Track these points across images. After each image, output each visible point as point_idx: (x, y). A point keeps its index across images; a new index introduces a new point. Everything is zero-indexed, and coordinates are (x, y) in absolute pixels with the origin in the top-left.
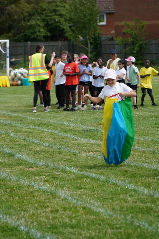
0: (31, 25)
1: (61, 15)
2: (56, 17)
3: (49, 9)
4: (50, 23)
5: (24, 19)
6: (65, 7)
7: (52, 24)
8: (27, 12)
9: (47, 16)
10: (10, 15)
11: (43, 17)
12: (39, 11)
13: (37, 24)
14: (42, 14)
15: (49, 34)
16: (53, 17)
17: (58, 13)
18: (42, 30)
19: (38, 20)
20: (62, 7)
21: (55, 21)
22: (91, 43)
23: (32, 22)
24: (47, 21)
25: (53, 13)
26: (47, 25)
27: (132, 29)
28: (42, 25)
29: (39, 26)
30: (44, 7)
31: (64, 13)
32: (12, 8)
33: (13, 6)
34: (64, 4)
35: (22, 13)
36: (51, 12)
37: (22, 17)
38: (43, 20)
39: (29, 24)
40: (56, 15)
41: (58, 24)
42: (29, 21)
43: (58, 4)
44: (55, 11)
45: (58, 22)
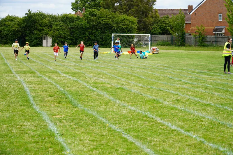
0: (153, 28)
2: (164, 24)
3: (161, 21)
4: (162, 27)
5: (150, 25)
6: (168, 20)
7: (163, 27)
8: (152, 22)
9: (160, 24)
10: (144, 23)
11: (158, 24)
12: (157, 21)
15: (161, 32)
16: (163, 24)
17: (165, 22)
18: (158, 30)
19: (157, 25)
20: (166, 20)
22: (181, 36)
23: (154, 26)
24: (160, 26)
26: (160, 28)
29: (157, 28)
30: (159, 20)
31: (168, 23)
32: (145, 20)
33: (146, 18)
34: (168, 19)
35: (150, 22)
42: (152, 26)
43: (165, 18)
44: (164, 21)
45: (165, 27)
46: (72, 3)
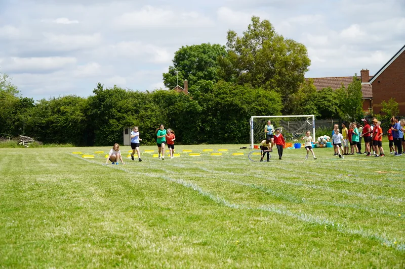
0: (307, 108)
1: (329, 101)
2: (326, 102)
3: (319, 96)
4: (321, 106)
5: (301, 105)
6: (331, 94)
7: (322, 108)
8: (304, 99)
9: (318, 102)
10: (291, 101)
11: (315, 102)
12: (312, 98)
13: (311, 108)
14: (315, 100)
16: (323, 102)
17: (326, 99)
18: (315, 112)
19: (312, 104)
20: (328, 95)
21: (325, 105)
22: (356, 120)
23: (308, 107)
24: (319, 105)
25: (323, 100)
26: (319, 108)
27: (387, 109)
28: (315, 108)
29: (313, 109)
30: (316, 95)
31: (331, 99)
32: (292, 96)
33: (293, 94)
35: (300, 100)
36: (321, 99)
37: (300, 102)
38: (316, 105)
39: (305, 108)
40: (326, 101)
41: (327, 107)
42: (305, 105)
43: (326, 92)
44: (324, 98)
46: (164, 74)
